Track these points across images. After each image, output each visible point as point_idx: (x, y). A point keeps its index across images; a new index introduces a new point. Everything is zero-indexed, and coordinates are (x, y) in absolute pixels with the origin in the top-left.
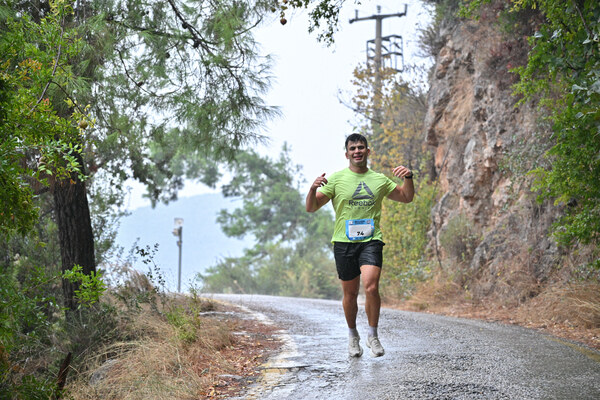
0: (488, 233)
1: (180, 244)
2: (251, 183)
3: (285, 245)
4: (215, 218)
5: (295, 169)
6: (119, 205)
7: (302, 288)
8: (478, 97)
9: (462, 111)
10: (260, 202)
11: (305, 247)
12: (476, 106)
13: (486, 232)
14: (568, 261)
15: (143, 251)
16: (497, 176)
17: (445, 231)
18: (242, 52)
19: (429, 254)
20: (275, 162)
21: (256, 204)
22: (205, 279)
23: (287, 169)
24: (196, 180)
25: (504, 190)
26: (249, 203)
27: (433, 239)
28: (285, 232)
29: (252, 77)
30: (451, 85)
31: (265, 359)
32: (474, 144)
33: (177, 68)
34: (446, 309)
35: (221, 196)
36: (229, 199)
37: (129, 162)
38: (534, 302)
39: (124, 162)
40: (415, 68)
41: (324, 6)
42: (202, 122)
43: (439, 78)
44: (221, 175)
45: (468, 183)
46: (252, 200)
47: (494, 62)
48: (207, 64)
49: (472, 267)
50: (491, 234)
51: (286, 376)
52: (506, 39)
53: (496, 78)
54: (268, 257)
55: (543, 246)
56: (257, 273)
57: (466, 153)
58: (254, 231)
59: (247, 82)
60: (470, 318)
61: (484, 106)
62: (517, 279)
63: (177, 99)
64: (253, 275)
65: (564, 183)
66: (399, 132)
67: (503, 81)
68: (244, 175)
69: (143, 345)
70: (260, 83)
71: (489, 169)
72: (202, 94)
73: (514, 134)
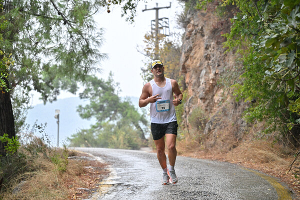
0: (212, 116)
1: (58, 122)
2: (94, 92)
3: (111, 123)
4: (76, 109)
5: (116, 85)
6: (27, 103)
7: (120, 144)
8: (207, 48)
9: (199, 55)
10: (99, 101)
11: (121, 124)
12: (206, 53)
13: (211, 116)
14: (252, 130)
15: (39, 126)
16: (216, 87)
17: (190, 115)
18: (88, 27)
19: (183, 127)
20: (106, 81)
21: (96, 103)
22: (71, 140)
23: (112, 85)
24: (66, 90)
25: (220, 95)
26: (93, 102)
27: (185, 119)
28: (111, 116)
29: (93, 39)
30: (193, 42)
31: (101, 180)
32: (205, 72)
33: (55, 34)
34: (192, 154)
35: (79, 98)
36: (83, 100)
37: (32, 82)
38: (235, 150)
39: (29, 82)
40: (175, 34)
41: (129, 4)
42: (69, 61)
43: (187, 39)
44: (79, 88)
45: (202, 91)
46: (95, 100)
47: (214, 31)
48: (70, 32)
49: (204, 133)
50: (214, 117)
51: (111, 188)
52: (220, 20)
53: (215, 39)
54: (102, 129)
55: (239, 122)
56: (97, 137)
57: (201, 76)
58: (96, 116)
59: (91, 41)
60: (203, 159)
61: (209, 53)
62: (227, 139)
63: (55, 51)
64: (95, 138)
65: (249, 91)
66: (168, 66)
67: (219, 40)
68: (90, 88)
69: (39, 173)
70: (97, 42)
71: (212, 84)
72: (68, 47)
73: (224, 67)
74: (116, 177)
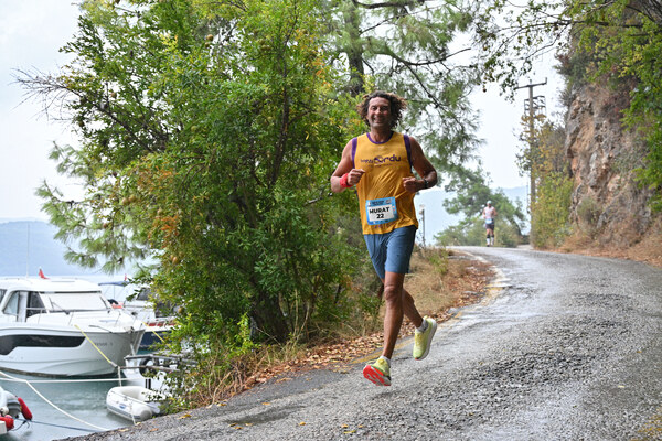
0: (606, 207)
5: (486, 175)
8: (597, 128)
9: (587, 137)
10: (467, 194)
12: (596, 134)
16: (610, 173)
17: (580, 207)
18: (463, 109)
19: (571, 220)
20: (474, 171)
21: (464, 195)
23: (481, 175)
25: (615, 182)
26: (460, 195)
27: (573, 211)
30: (580, 122)
32: (596, 155)
34: (584, 252)
35: (445, 192)
36: (449, 193)
45: (593, 178)
46: (462, 193)
49: (598, 227)
50: (609, 208)
52: (613, 94)
53: (607, 117)
54: (473, 225)
56: (467, 234)
57: (591, 161)
58: (464, 210)
59: (466, 126)
60: (600, 256)
61: (601, 133)
65: (655, 176)
66: (550, 151)
67: (613, 118)
68: (457, 179)
70: (473, 126)
71: (605, 170)
72: (441, 134)
73: (620, 149)
74: (505, 279)
